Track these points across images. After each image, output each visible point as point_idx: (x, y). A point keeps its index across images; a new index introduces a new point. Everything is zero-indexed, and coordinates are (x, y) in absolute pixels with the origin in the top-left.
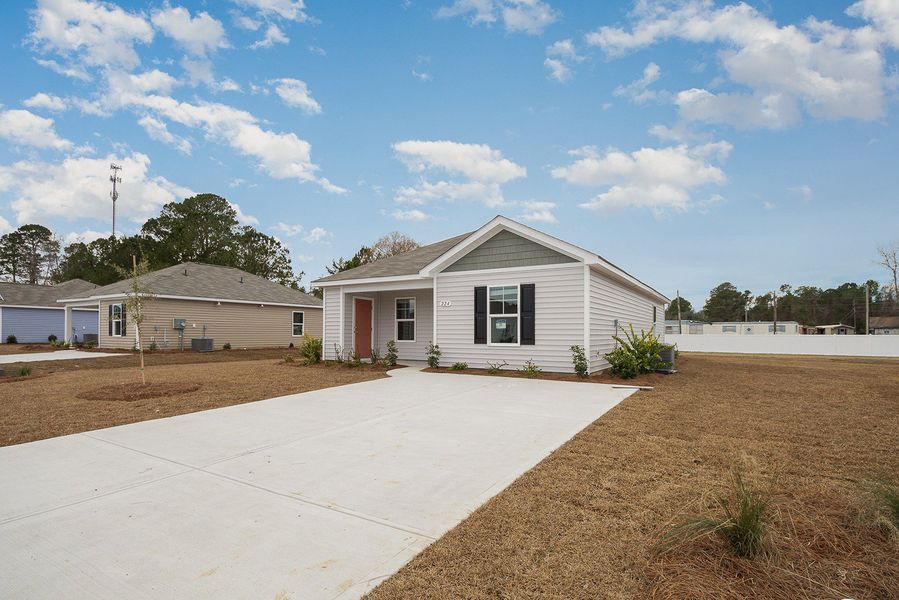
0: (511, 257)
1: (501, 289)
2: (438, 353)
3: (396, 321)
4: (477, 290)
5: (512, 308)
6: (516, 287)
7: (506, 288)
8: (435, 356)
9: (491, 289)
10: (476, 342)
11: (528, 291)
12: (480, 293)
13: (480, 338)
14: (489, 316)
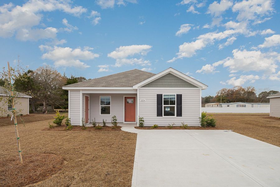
0: (173, 84)
1: (168, 95)
2: (143, 121)
3: (100, 106)
4: (158, 95)
5: (173, 103)
6: (175, 95)
7: (170, 95)
8: (142, 122)
9: (164, 95)
10: (157, 116)
11: (179, 97)
12: (159, 97)
13: (159, 114)
14: (163, 106)
